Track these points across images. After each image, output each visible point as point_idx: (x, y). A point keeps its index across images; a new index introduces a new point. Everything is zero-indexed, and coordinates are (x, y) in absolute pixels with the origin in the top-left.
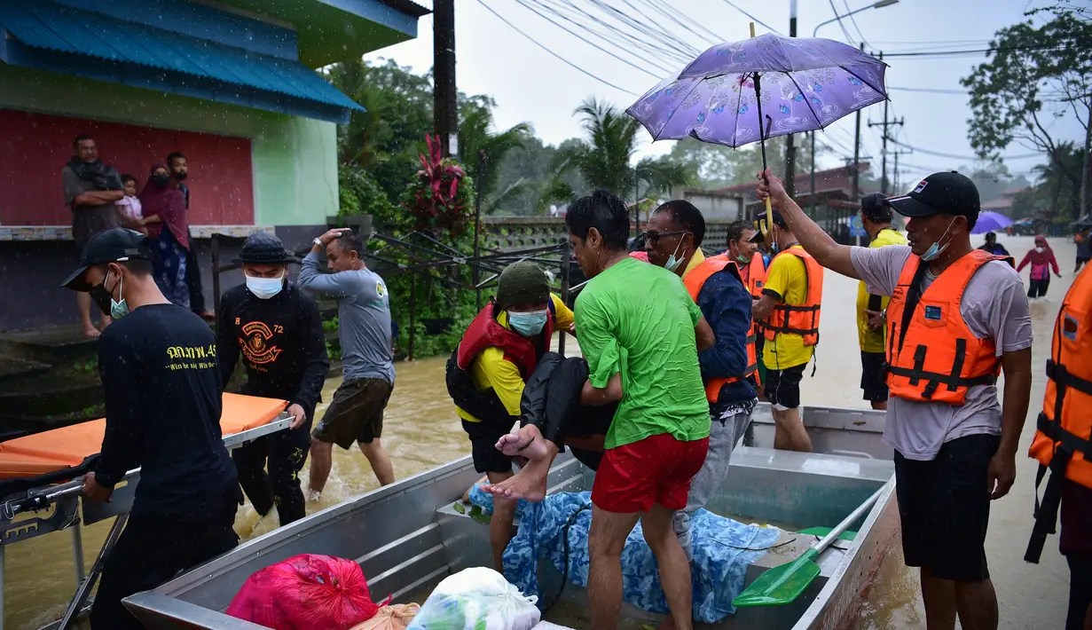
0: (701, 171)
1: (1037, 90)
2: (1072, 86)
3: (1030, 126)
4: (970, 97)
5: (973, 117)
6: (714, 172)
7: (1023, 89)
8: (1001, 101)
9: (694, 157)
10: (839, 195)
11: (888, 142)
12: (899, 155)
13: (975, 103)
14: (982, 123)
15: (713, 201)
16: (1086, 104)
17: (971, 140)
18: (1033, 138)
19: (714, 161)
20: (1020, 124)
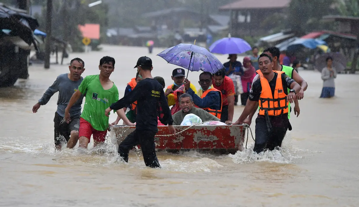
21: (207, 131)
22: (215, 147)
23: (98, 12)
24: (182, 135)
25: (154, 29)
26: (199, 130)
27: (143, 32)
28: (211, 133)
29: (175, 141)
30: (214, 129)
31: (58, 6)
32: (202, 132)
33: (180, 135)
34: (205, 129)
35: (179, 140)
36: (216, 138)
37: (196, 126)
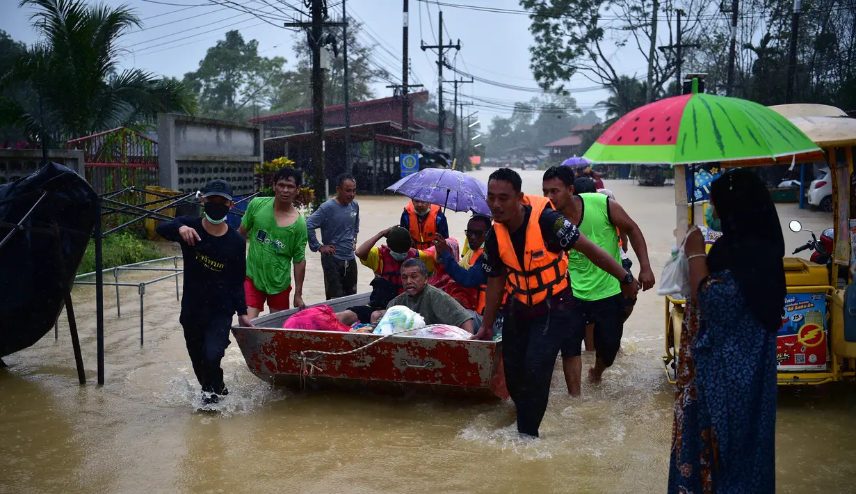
0: (235, 95)
1: (598, 16)
2: (634, 14)
3: (593, 56)
4: (532, 21)
5: (536, 45)
6: (252, 97)
7: (585, 15)
8: (562, 28)
9: (228, 78)
10: (387, 129)
11: (444, 68)
12: (458, 84)
13: (536, 28)
14: (545, 50)
15: (218, 132)
16: (647, 33)
17: (533, 70)
18: (596, 69)
19: (251, 84)
20: (583, 54)
21: (419, 347)
22: (439, 382)
23: (479, 150)
24: (368, 354)
25: (509, 158)
26: (402, 346)
27: (503, 160)
28: (427, 354)
29: (356, 364)
30: (433, 346)
31: (459, 148)
32: (408, 350)
33: (365, 353)
34: (413, 345)
35: (363, 362)
36: (439, 365)
37: (395, 338)
